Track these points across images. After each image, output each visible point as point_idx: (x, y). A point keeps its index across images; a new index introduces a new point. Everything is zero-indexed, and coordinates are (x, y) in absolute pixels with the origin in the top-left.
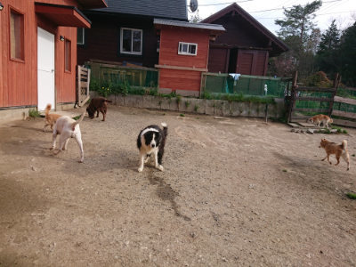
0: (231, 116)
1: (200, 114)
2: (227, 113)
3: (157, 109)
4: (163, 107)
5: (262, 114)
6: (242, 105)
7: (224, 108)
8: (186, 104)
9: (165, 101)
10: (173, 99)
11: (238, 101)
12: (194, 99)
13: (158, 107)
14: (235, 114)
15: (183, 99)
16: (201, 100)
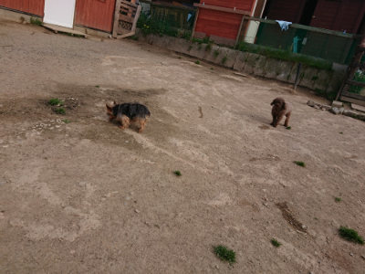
0: (263, 78)
1: (227, 68)
2: (260, 72)
3: (184, 54)
4: (191, 53)
5: (305, 82)
6: (283, 65)
7: (257, 66)
8: (217, 54)
9: (196, 46)
10: (204, 45)
11: (278, 59)
12: (226, 49)
13: (187, 53)
14: (269, 75)
15: (215, 47)
16: (234, 51)
